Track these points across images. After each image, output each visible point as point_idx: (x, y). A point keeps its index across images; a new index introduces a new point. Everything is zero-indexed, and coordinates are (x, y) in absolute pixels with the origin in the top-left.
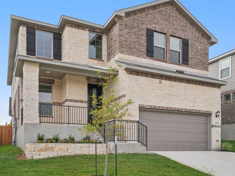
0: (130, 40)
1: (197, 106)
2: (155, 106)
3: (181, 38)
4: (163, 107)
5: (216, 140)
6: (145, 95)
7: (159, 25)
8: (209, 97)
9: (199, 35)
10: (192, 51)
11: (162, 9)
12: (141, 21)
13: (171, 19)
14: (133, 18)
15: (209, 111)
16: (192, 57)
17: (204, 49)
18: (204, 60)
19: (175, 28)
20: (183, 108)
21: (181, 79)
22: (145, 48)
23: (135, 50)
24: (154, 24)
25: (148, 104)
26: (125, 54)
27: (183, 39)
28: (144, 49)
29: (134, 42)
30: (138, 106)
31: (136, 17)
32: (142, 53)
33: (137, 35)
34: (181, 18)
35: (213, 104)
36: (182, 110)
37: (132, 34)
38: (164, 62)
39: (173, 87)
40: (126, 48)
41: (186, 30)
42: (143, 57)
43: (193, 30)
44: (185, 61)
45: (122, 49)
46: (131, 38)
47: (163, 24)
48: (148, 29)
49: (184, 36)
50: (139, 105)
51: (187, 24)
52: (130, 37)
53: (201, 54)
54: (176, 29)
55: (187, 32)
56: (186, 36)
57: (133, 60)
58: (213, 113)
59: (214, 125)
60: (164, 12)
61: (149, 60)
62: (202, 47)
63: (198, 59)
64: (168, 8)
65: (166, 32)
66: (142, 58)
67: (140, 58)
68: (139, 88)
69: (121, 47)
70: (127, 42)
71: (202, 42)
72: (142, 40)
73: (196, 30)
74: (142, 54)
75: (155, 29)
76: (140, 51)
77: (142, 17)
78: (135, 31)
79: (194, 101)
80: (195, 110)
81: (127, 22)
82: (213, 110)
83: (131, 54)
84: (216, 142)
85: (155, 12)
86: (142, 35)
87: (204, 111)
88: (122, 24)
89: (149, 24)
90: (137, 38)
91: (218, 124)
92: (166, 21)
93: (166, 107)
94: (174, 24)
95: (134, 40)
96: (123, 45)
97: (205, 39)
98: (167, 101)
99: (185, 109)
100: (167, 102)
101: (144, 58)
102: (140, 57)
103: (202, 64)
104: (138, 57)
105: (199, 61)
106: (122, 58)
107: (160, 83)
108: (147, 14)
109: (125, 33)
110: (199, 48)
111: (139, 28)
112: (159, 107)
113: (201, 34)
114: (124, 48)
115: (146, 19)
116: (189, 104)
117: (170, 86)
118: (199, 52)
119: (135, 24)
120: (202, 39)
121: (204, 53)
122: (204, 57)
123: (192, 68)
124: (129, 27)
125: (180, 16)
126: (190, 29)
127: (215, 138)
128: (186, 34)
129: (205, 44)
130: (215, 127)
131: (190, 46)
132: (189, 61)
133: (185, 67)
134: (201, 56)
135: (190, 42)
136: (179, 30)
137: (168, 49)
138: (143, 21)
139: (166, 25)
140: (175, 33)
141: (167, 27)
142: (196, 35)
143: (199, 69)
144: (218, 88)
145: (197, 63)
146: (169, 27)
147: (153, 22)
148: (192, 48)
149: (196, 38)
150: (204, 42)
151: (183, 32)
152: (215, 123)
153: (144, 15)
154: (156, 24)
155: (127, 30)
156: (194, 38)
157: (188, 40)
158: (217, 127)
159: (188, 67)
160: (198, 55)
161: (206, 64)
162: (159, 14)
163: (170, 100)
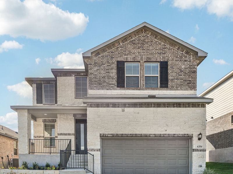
0: (99, 76)
1: (171, 130)
2: (118, 134)
3: (159, 62)
4: (127, 134)
5: (198, 165)
6: (106, 125)
7: (131, 55)
8: (187, 119)
9: (183, 54)
10: (172, 73)
11: (134, 38)
12: (110, 56)
13: (146, 45)
14: (103, 55)
15: (187, 134)
16: (172, 78)
17: (189, 67)
18: (190, 79)
19: (150, 54)
20: (152, 133)
22: (115, 80)
23: (105, 84)
24: (125, 55)
25: (109, 133)
26: (95, 90)
28: (115, 82)
29: (104, 77)
31: (106, 53)
32: (112, 86)
33: (106, 70)
34: (157, 42)
36: (151, 136)
37: (102, 70)
38: (137, 90)
39: (138, 113)
40: (95, 84)
41: (165, 52)
42: (114, 88)
43: (174, 50)
44: (164, 83)
45: (92, 86)
46: (101, 74)
47: (136, 52)
48: (118, 62)
49: (162, 59)
50: (100, 134)
51: (166, 46)
52: (99, 74)
53: (186, 72)
54: (152, 54)
55: (165, 54)
56: (165, 58)
57: (103, 93)
58: (194, 136)
59: (196, 149)
60: (137, 41)
61: (120, 91)
62: (187, 66)
63: (181, 79)
64: (142, 35)
65: (139, 59)
66: (112, 90)
67: (110, 91)
68: (99, 119)
69: (91, 84)
70: (96, 79)
71: (187, 60)
72: (112, 74)
73: (178, 49)
74: (112, 87)
75: (127, 60)
76: (110, 84)
77: (111, 52)
78: (105, 67)
79: (167, 125)
80: (169, 134)
81: (96, 60)
82: (194, 133)
83: (101, 88)
84: (197, 168)
85: (126, 43)
86: (112, 69)
87: (181, 134)
88: (92, 63)
89: (119, 56)
90: (106, 72)
91: (201, 148)
92: (139, 49)
93: (130, 134)
94: (148, 50)
95: (104, 75)
96: (93, 81)
97: (191, 56)
98: (132, 128)
99: (154, 134)
101: (115, 90)
102: (111, 90)
103: (187, 83)
104: (108, 90)
105: (183, 81)
107: (123, 111)
108: (118, 47)
109: (95, 71)
110: (183, 67)
111: (109, 63)
112: (122, 134)
113: (184, 51)
114: (93, 84)
115: (116, 52)
116: (160, 129)
117: (135, 113)
118: (183, 71)
119: (105, 60)
120: (187, 56)
121: (191, 71)
122: (189, 75)
123: (173, 90)
124: (98, 64)
125: (156, 40)
126: (169, 50)
127: (197, 163)
128: (165, 56)
129: (191, 62)
130: (197, 151)
131: (170, 67)
132: (169, 83)
133: (164, 90)
134: (185, 75)
135: (170, 63)
136: (155, 54)
137: (142, 76)
138: (113, 55)
139: (140, 52)
140: (150, 59)
141: (140, 55)
142: (178, 54)
143: (183, 90)
144: (201, 107)
145: (180, 83)
146: (142, 54)
147: (124, 54)
148: (173, 69)
149: (179, 58)
150: (189, 59)
151: (161, 55)
152: (198, 147)
153: (114, 50)
154: (127, 55)
155: (96, 68)
156: (176, 58)
157: (167, 62)
158: (200, 151)
159: (168, 90)
160: (182, 75)
161: (193, 83)
162: (131, 44)
163: (135, 127)
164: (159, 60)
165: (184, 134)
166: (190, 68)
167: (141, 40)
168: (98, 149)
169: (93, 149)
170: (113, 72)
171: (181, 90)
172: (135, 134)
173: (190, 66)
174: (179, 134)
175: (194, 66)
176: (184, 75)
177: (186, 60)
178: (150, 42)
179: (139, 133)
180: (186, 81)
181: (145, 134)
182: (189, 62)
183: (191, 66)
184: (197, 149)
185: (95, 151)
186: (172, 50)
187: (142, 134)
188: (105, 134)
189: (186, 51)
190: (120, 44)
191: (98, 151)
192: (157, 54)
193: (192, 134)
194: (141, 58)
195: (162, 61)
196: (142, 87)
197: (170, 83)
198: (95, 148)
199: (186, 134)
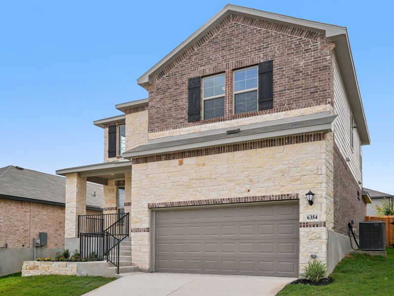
0: (163, 109)
1: (258, 189)
2: (173, 203)
3: (257, 64)
4: (186, 202)
5: (310, 254)
6: (157, 189)
7: (210, 64)
9: (301, 39)
10: (282, 78)
11: (216, 34)
12: (180, 74)
13: (235, 41)
14: (168, 74)
15: (288, 195)
16: (282, 88)
17: (315, 61)
18: (316, 84)
19: (242, 54)
20: (225, 197)
21: (219, 147)
22: (186, 111)
23: (171, 120)
24: (202, 66)
25: (161, 202)
26: (156, 131)
27: (260, 63)
28: (185, 114)
29: (170, 109)
30: (147, 206)
31: (173, 70)
32: (181, 121)
33: (173, 96)
34: (254, 29)
35: (300, 179)
36: (223, 202)
37: (167, 98)
38: (219, 121)
39: (204, 165)
40: (158, 123)
41: (268, 45)
42: (183, 125)
43: (284, 36)
44: (266, 101)
45: (153, 126)
46: (165, 104)
47: (219, 57)
48: (190, 80)
49: (262, 58)
50: (149, 204)
51: (269, 32)
52: (163, 105)
53: (307, 73)
54: (244, 54)
56: (269, 54)
57: (167, 135)
58: (300, 197)
59: (304, 223)
60: (220, 37)
61: (193, 127)
62: (310, 59)
63: (298, 88)
64: (228, 25)
65: (223, 68)
66: (181, 127)
67: (178, 130)
68: (148, 180)
69: (151, 123)
70: (159, 114)
71: (311, 49)
72: (182, 101)
73: (292, 32)
74: (181, 123)
75: (204, 73)
76: (178, 119)
77: (181, 67)
78: (171, 92)
79: (251, 181)
81: (160, 85)
82: (301, 191)
83: (164, 128)
85: (204, 46)
86: (181, 93)
87: (276, 196)
89: (192, 71)
90: (173, 101)
91: (315, 220)
92: (224, 49)
93: (191, 202)
94: (239, 47)
95: (169, 106)
96: (154, 119)
97: (319, 39)
98: (194, 191)
99: (229, 199)
100: (194, 193)
101: (185, 127)
102: (179, 128)
103: (311, 93)
104: (175, 128)
106: (152, 138)
107: (181, 163)
108: (191, 56)
109: (157, 102)
110: (301, 64)
111: (178, 85)
112: (179, 202)
113: (305, 34)
114: (154, 123)
115: (187, 65)
116: (239, 188)
117: (199, 165)
119: (171, 82)
120: (309, 42)
121: (317, 68)
122: (315, 77)
123: (282, 111)
124: (162, 90)
125: (252, 27)
126: (276, 38)
127: (306, 250)
128: (267, 52)
129: (318, 50)
130: (307, 226)
131: (277, 69)
132: (275, 99)
133: (266, 113)
134: (306, 79)
135: (276, 62)
136: (250, 52)
137: (228, 96)
138: (184, 70)
139: (224, 56)
140: (242, 63)
141: (225, 60)
142: (292, 41)
143: (301, 108)
144: (314, 140)
145: (296, 96)
146: (229, 57)
147: (199, 64)
148: (283, 71)
149: (294, 48)
150: (314, 46)
151: (260, 52)
152: (308, 218)
153: (184, 62)
154: (205, 65)
155: (160, 97)
156: (288, 50)
157: (271, 62)
158: (314, 226)
159: (272, 113)
160: (299, 80)
161: (322, 91)
162: (211, 46)
163: (198, 188)
164: (256, 61)
165: (282, 195)
166: (316, 63)
167: (228, 35)
168: (145, 229)
169: (138, 229)
170: (183, 99)
171: (299, 108)
172: (199, 201)
173: (316, 58)
174: (273, 196)
175: (323, 56)
176: (303, 79)
177: (307, 50)
178: (241, 33)
179: (205, 199)
180: (308, 88)
181: (213, 200)
182: (314, 51)
183: (319, 57)
184: (307, 223)
185: (140, 231)
186: (281, 37)
187: (208, 200)
188: (155, 204)
189: (308, 32)
190: (194, 50)
191: (145, 231)
192: (253, 51)
193: (297, 194)
194: (226, 65)
195: (262, 61)
196: (228, 115)
197: (277, 100)
198: (141, 227)
199: (284, 195)
